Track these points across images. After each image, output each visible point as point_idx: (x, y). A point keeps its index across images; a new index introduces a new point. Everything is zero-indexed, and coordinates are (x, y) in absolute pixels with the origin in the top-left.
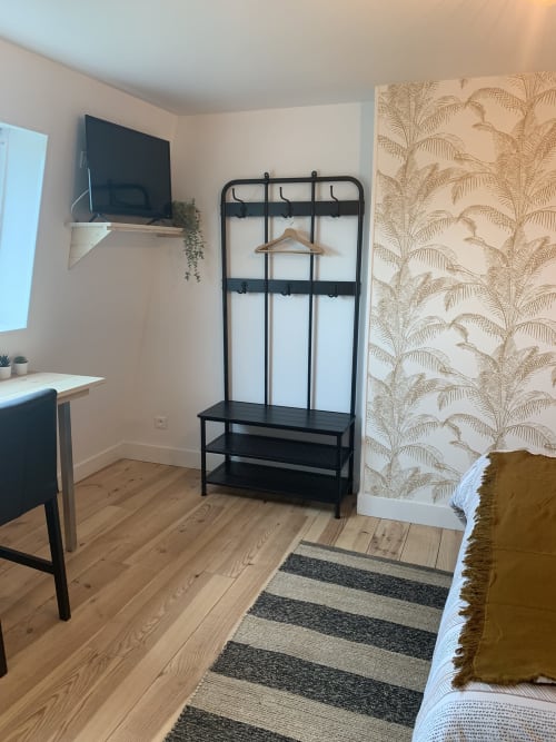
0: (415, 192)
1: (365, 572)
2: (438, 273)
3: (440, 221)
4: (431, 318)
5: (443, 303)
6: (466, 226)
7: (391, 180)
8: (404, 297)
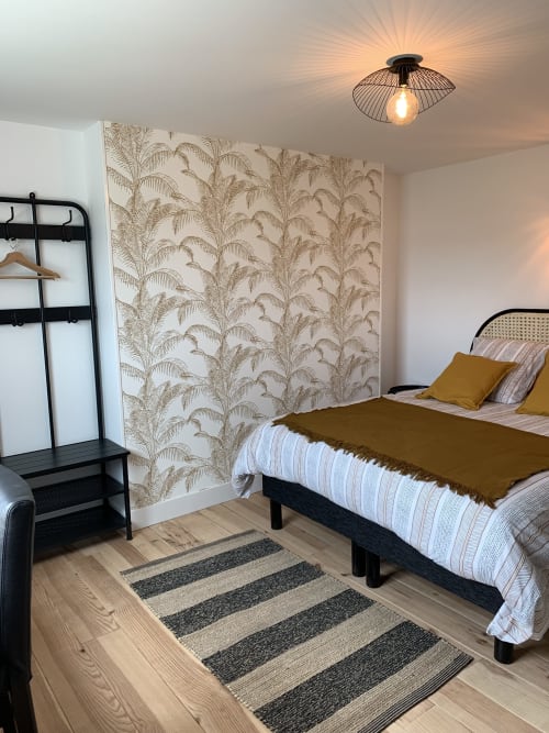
0: (144, 222)
1: (204, 561)
2: (171, 293)
3: (165, 249)
4: (170, 332)
5: (177, 318)
6: (186, 253)
7: (122, 208)
8: (146, 316)
